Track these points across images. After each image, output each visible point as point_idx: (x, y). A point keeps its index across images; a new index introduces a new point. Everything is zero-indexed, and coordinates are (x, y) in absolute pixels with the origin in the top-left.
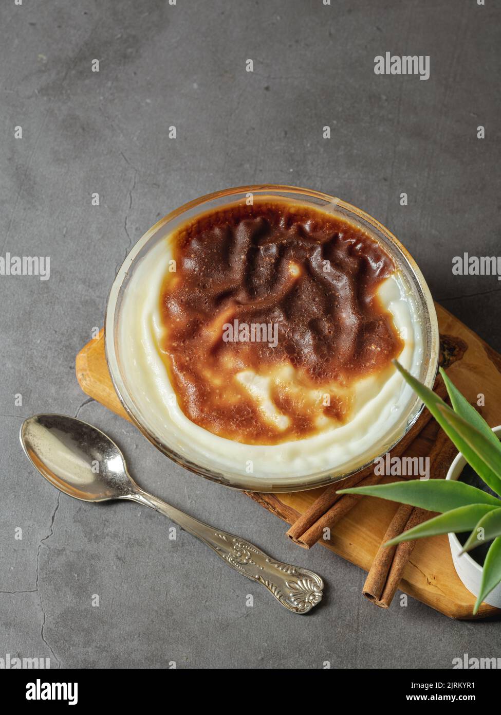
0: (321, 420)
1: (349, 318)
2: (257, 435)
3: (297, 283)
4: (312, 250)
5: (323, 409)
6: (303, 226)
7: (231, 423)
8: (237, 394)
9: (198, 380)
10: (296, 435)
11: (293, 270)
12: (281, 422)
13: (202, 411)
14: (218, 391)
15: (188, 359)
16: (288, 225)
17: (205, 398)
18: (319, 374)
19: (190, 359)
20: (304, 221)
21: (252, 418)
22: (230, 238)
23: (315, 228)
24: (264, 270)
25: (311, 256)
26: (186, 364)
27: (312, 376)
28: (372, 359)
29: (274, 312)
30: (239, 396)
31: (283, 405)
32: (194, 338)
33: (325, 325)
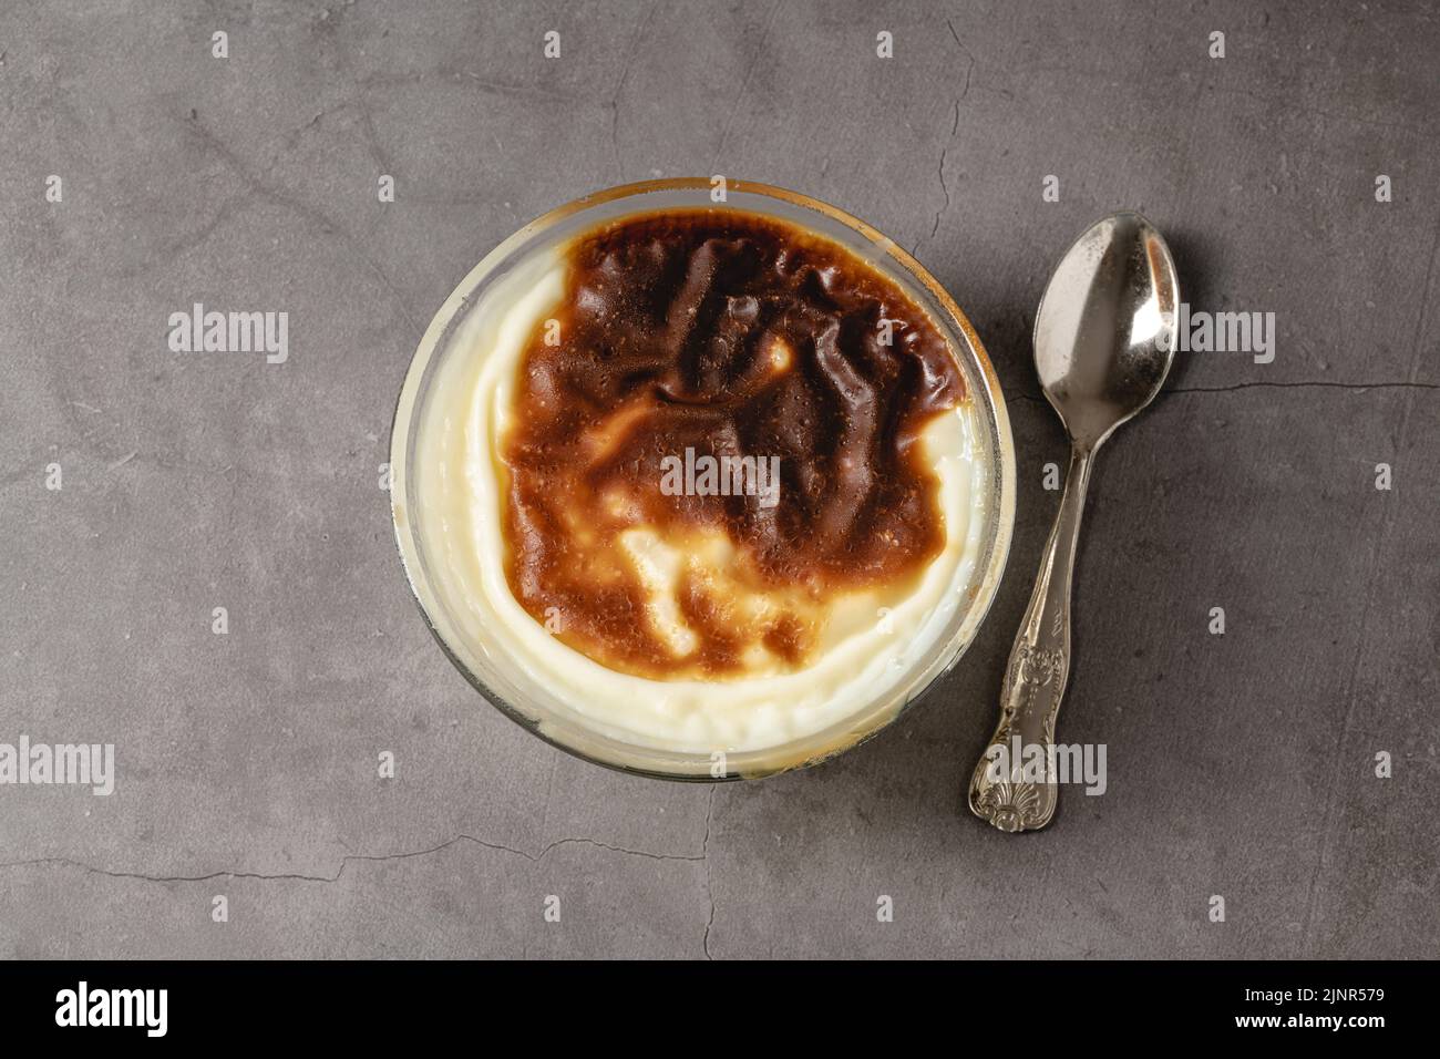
0: (755, 654)
1: (856, 469)
2: (631, 654)
3: (782, 380)
4: (825, 324)
5: (763, 633)
6: (818, 275)
7: (590, 622)
8: (616, 568)
9: (552, 527)
10: (704, 669)
11: (779, 356)
12: (680, 639)
13: (543, 587)
14: (581, 556)
15: (542, 482)
16: (792, 266)
17: (555, 564)
18: (775, 566)
19: (546, 484)
20: (824, 266)
21: (631, 620)
22: (678, 268)
23: (839, 282)
24: (724, 343)
25: (818, 335)
26: (537, 491)
27: (762, 565)
28: (879, 558)
29: (721, 429)
30: (618, 573)
31: (693, 609)
32: (564, 444)
33: (810, 475)
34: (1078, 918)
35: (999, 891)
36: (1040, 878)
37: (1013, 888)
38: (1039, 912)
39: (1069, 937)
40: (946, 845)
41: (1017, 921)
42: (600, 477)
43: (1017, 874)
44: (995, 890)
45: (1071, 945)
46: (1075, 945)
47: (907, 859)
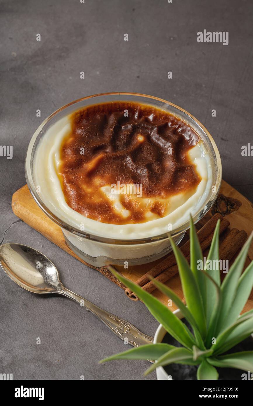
0: (149, 214)
1: (170, 164)
2: (110, 219)
3: (141, 144)
4: (152, 129)
5: (150, 209)
6: (148, 118)
7: (95, 212)
8: (101, 197)
9: (77, 188)
10: (133, 221)
11: (140, 138)
12: (125, 213)
13: (78, 204)
14: (89, 195)
15: (73, 177)
16: (140, 116)
17: (81, 198)
18: (150, 192)
19: (75, 178)
20: (149, 115)
21: (108, 210)
22: (105, 120)
23: (155, 118)
24: (122, 137)
25: (151, 133)
26: (72, 180)
27: (146, 192)
28: (182, 186)
29: (126, 158)
30: (101, 199)
31: (126, 205)
32: (78, 168)
33: (156, 167)
34: (94, 331)
35: (69, 324)
36: (82, 320)
37: (73, 323)
38: (81, 329)
39: (91, 336)
40: (51, 312)
41: (74, 332)
42: (91, 174)
43: (74, 319)
44: (67, 324)
45: (92, 338)
46: (93, 338)
47: (39, 316)
